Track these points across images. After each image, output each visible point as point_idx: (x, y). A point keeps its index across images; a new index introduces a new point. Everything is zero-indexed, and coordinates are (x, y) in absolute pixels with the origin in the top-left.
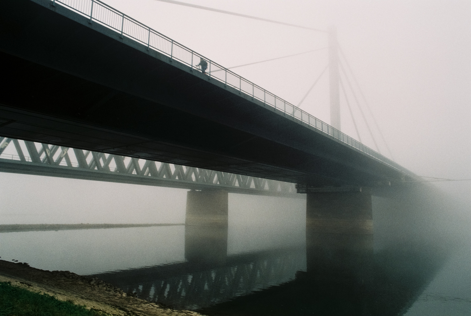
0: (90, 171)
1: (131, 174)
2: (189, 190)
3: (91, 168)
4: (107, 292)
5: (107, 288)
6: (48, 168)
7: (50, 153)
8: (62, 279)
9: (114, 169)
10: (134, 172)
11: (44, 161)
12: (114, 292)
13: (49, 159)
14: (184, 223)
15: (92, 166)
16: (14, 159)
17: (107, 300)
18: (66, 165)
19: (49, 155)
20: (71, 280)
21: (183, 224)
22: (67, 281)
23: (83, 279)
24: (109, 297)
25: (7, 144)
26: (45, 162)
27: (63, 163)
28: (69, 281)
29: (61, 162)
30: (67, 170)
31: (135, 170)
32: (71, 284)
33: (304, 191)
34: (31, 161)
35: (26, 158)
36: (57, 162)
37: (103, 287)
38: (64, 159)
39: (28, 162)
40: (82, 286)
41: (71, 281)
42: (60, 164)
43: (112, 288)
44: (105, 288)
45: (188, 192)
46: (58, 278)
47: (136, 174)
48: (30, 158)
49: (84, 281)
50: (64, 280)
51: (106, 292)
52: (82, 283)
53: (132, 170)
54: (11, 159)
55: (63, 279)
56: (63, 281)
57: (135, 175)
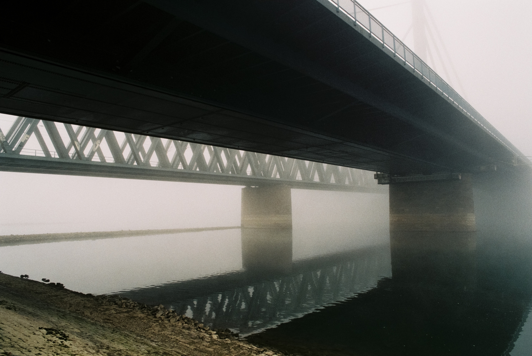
0: (128, 166)
1: (177, 169)
2: (244, 187)
3: (129, 163)
4: (187, 332)
5: (183, 324)
6: (79, 164)
7: (79, 146)
8: (112, 309)
9: (156, 163)
10: (180, 167)
11: (73, 157)
12: (196, 330)
13: (79, 154)
14: (240, 225)
15: (131, 161)
16: (37, 155)
17: (192, 347)
18: (99, 161)
19: (78, 149)
20: (125, 310)
21: (238, 227)
22: (119, 313)
23: (142, 308)
24: (193, 343)
25: (28, 137)
26: (75, 158)
27: (96, 159)
28: (123, 312)
29: (94, 157)
30: (101, 166)
31: (181, 163)
32: (127, 317)
33: (386, 182)
34: (57, 157)
35: (51, 153)
36: (89, 158)
37: (177, 321)
38: (96, 154)
39: (54, 158)
40: (144, 321)
41: (125, 312)
42: (93, 160)
43: (192, 324)
44: (180, 324)
45: (243, 189)
46: (105, 307)
47: (183, 168)
48: (56, 153)
49: (146, 311)
50: (116, 310)
51: (184, 330)
52: (143, 315)
53: (178, 165)
54: (34, 155)
55: (114, 308)
56: (113, 311)
57: (181, 170)
